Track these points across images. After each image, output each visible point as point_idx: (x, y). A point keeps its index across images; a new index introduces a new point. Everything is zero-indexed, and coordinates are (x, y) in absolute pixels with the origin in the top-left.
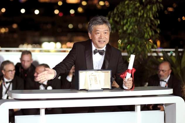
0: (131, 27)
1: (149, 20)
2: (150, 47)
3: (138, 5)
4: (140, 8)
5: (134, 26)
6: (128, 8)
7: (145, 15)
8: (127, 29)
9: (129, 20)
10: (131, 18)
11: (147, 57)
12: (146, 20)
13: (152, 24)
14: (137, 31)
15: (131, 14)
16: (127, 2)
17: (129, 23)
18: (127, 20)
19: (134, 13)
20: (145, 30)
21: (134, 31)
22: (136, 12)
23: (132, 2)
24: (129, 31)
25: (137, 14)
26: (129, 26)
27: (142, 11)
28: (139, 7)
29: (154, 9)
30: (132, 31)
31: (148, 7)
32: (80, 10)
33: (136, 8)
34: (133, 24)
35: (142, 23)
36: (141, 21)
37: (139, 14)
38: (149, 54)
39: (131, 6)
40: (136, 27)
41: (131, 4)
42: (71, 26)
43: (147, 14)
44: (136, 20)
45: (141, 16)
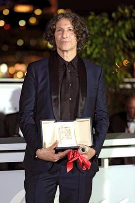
0: (97, 50)
1: (120, 41)
2: (123, 76)
3: (106, 21)
4: (109, 26)
5: (101, 49)
6: (93, 25)
7: (116, 35)
8: (92, 54)
9: (94, 40)
10: (97, 38)
11: (118, 90)
12: (117, 42)
13: (125, 46)
14: (105, 55)
15: (97, 33)
16: (91, 18)
17: (94, 46)
18: (92, 41)
19: (100, 31)
20: (116, 55)
21: (102, 56)
22: (103, 30)
23: (97, 17)
24: (94, 56)
25: (105, 33)
26: (94, 49)
27: (112, 30)
28: (107, 24)
29: (128, 26)
30: (99, 56)
31: (120, 24)
32: (33, 21)
33: (104, 25)
34: (99, 46)
35: (112, 45)
36: (110, 42)
37: (108, 33)
38: (121, 86)
39: (97, 22)
40: (104, 50)
41: (97, 20)
42: (20, 43)
43: (118, 34)
44: (104, 41)
45: (110, 36)
